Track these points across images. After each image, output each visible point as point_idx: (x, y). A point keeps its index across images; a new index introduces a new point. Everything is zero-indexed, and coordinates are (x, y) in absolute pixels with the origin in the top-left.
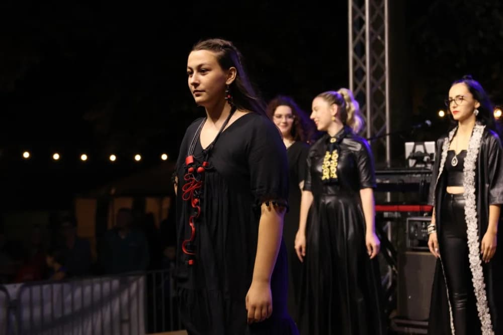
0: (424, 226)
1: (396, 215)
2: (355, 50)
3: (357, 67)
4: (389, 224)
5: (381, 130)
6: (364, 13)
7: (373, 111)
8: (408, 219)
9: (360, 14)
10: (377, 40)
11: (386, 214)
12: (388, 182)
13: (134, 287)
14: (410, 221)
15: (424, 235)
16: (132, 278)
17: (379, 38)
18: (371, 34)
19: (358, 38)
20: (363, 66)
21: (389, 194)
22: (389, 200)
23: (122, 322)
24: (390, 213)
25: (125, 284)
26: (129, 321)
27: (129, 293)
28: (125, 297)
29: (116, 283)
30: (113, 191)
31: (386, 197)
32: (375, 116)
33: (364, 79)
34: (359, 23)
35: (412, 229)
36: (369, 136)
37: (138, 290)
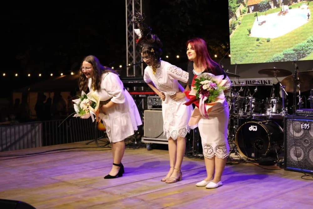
0: (154, 100)
1: (144, 96)
2: (129, 28)
3: (129, 35)
4: (143, 100)
5: (139, 62)
6: (132, 13)
7: (136, 54)
8: (148, 97)
9: (130, 13)
11: (140, 96)
12: (140, 82)
13: (37, 127)
14: (149, 98)
15: (154, 104)
16: (36, 124)
19: (130, 24)
20: (132, 36)
21: (143, 87)
22: (143, 90)
23: (32, 142)
24: (142, 95)
25: (33, 127)
26: (35, 142)
27: (35, 131)
28: (33, 132)
30: (29, 90)
31: (141, 89)
32: (137, 56)
33: (132, 40)
35: (150, 101)
36: (134, 64)
37: (39, 129)
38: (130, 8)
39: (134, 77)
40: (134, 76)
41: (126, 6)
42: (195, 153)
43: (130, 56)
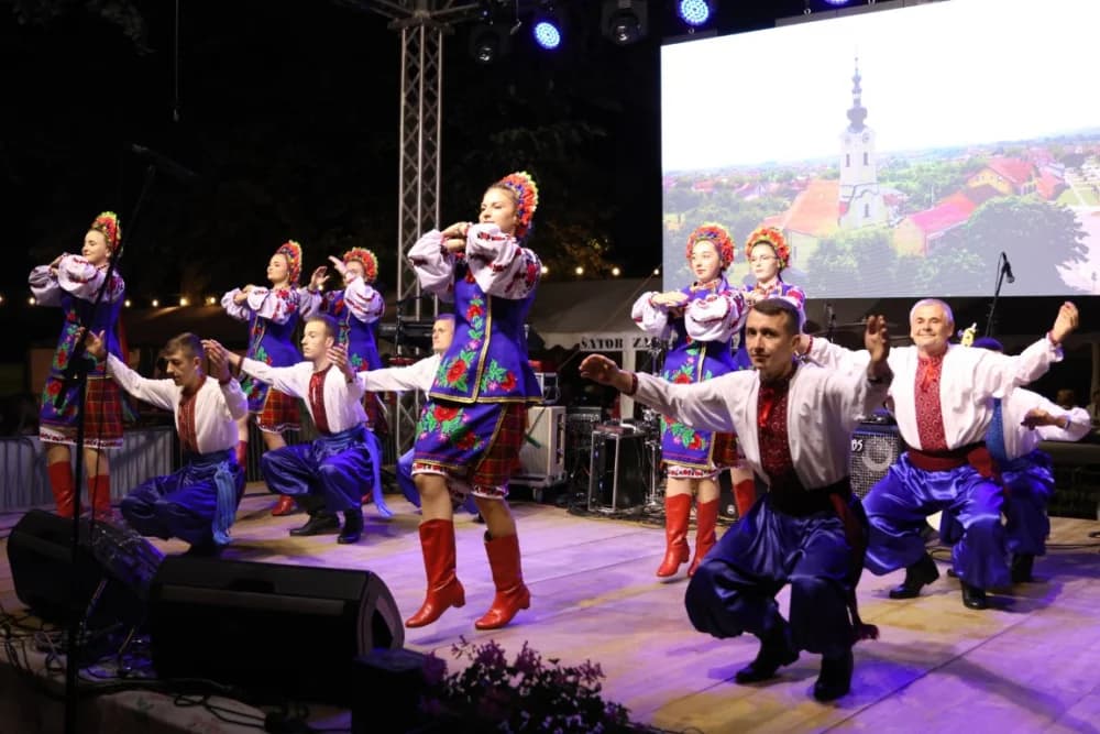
2: (406, 200)
3: (407, 217)
6: (416, 162)
9: (411, 163)
10: (429, 193)
13: (161, 442)
16: (158, 433)
17: (430, 190)
18: (423, 187)
25: (151, 440)
29: (142, 439)
34: (410, 174)
37: (164, 448)
38: (411, 149)
39: (416, 323)
40: (418, 319)
41: (402, 146)
42: (593, 504)
43: (406, 270)
